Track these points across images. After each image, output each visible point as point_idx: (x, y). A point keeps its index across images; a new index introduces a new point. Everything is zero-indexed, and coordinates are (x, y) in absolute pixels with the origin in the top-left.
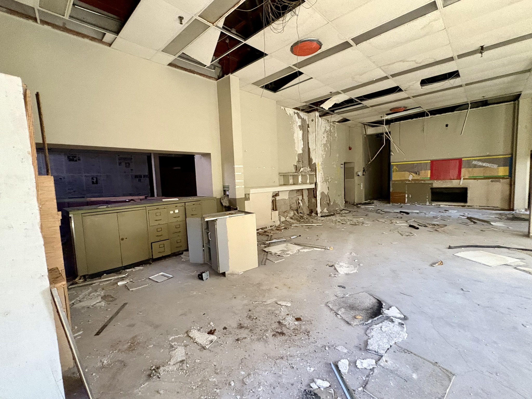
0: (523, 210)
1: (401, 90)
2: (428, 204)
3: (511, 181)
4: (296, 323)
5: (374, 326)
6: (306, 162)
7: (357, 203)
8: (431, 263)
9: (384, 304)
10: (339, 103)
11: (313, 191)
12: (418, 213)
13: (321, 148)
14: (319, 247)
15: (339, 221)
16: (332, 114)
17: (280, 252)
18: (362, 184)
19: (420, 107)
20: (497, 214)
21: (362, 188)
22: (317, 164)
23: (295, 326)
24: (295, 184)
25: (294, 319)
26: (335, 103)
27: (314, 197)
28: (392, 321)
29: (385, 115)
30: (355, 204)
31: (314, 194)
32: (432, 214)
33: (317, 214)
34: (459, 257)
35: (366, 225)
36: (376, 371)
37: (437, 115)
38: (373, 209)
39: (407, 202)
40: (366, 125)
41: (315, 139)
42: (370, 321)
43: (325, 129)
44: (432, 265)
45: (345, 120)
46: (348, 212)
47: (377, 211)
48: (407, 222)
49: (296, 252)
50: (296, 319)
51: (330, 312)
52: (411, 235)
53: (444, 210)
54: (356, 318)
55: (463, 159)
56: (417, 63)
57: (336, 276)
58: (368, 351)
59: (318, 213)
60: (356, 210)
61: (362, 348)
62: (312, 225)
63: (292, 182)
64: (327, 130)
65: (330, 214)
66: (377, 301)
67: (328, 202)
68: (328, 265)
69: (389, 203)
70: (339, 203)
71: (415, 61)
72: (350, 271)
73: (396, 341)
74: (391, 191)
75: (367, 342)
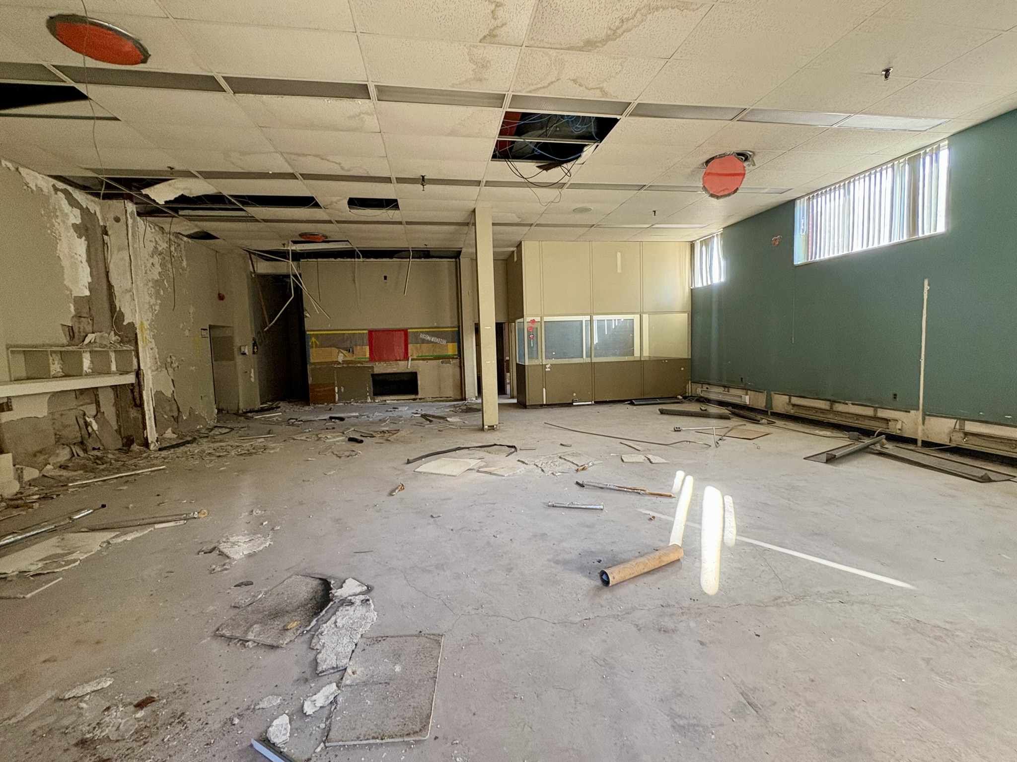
0: (474, 399)
1: (317, 205)
2: (369, 400)
3: (460, 362)
4: (140, 714)
5: (323, 627)
6: (104, 318)
7: (244, 410)
8: (388, 491)
9: (332, 582)
10: (191, 196)
11: (129, 391)
12: (357, 417)
13: (146, 290)
14: (170, 518)
15: (210, 451)
16: (173, 217)
17: (40, 565)
18: (252, 370)
19: (348, 241)
20: (450, 406)
21: (253, 380)
22: (137, 326)
23: (139, 721)
24: (70, 376)
25: (132, 708)
26: (182, 195)
27: (136, 405)
28: (351, 603)
29: (290, 242)
30: (241, 412)
31: (134, 399)
32: (378, 415)
33: (146, 444)
34: (421, 472)
35: (272, 452)
36: (340, 699)
37: (372, 260)
38: (279, 419)
39: (339, 400)
40: (254, 254)
41: (127, 264)
42: (314, 623)
43: (156, 247)
44: (391, 494)
45: (206, 236)
46: (228, 430)
47: (288, 422)
48: (343, 433)
49: (99, 548)
50: (136, 706)
51: (229, 645)
52: (354, 453)
53: (391, 407)
54: (287, 630)
55: (409, 330)
56: (342, 168)
57: (226, 567)
58: (320, 675)
59: (150, 442)
60: (243, 425)
61: (309, 677)
62: (138, 474)
63: (59, 370)
64: (160, 249)
65: (182, 441)
66: (320, 582)
67: (175, 414)
68: (203, 551)
69: (309, 405)
70: (204, 414)
71: (339, 164)
72: (255, 547)
73: (362, 631)
74: (310, 382)
75: (316, 659)
